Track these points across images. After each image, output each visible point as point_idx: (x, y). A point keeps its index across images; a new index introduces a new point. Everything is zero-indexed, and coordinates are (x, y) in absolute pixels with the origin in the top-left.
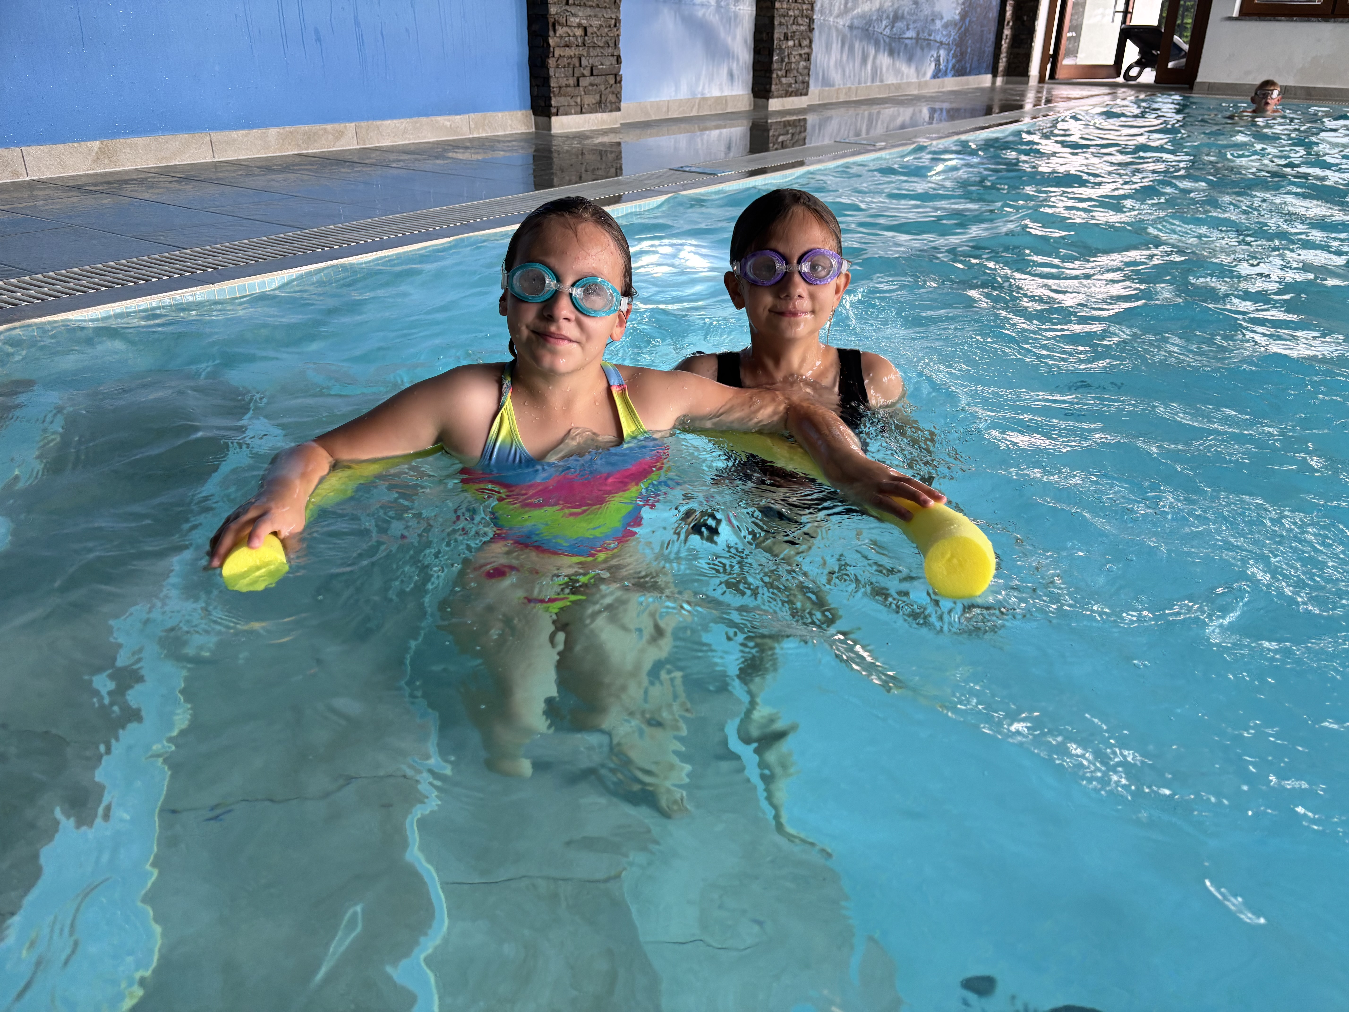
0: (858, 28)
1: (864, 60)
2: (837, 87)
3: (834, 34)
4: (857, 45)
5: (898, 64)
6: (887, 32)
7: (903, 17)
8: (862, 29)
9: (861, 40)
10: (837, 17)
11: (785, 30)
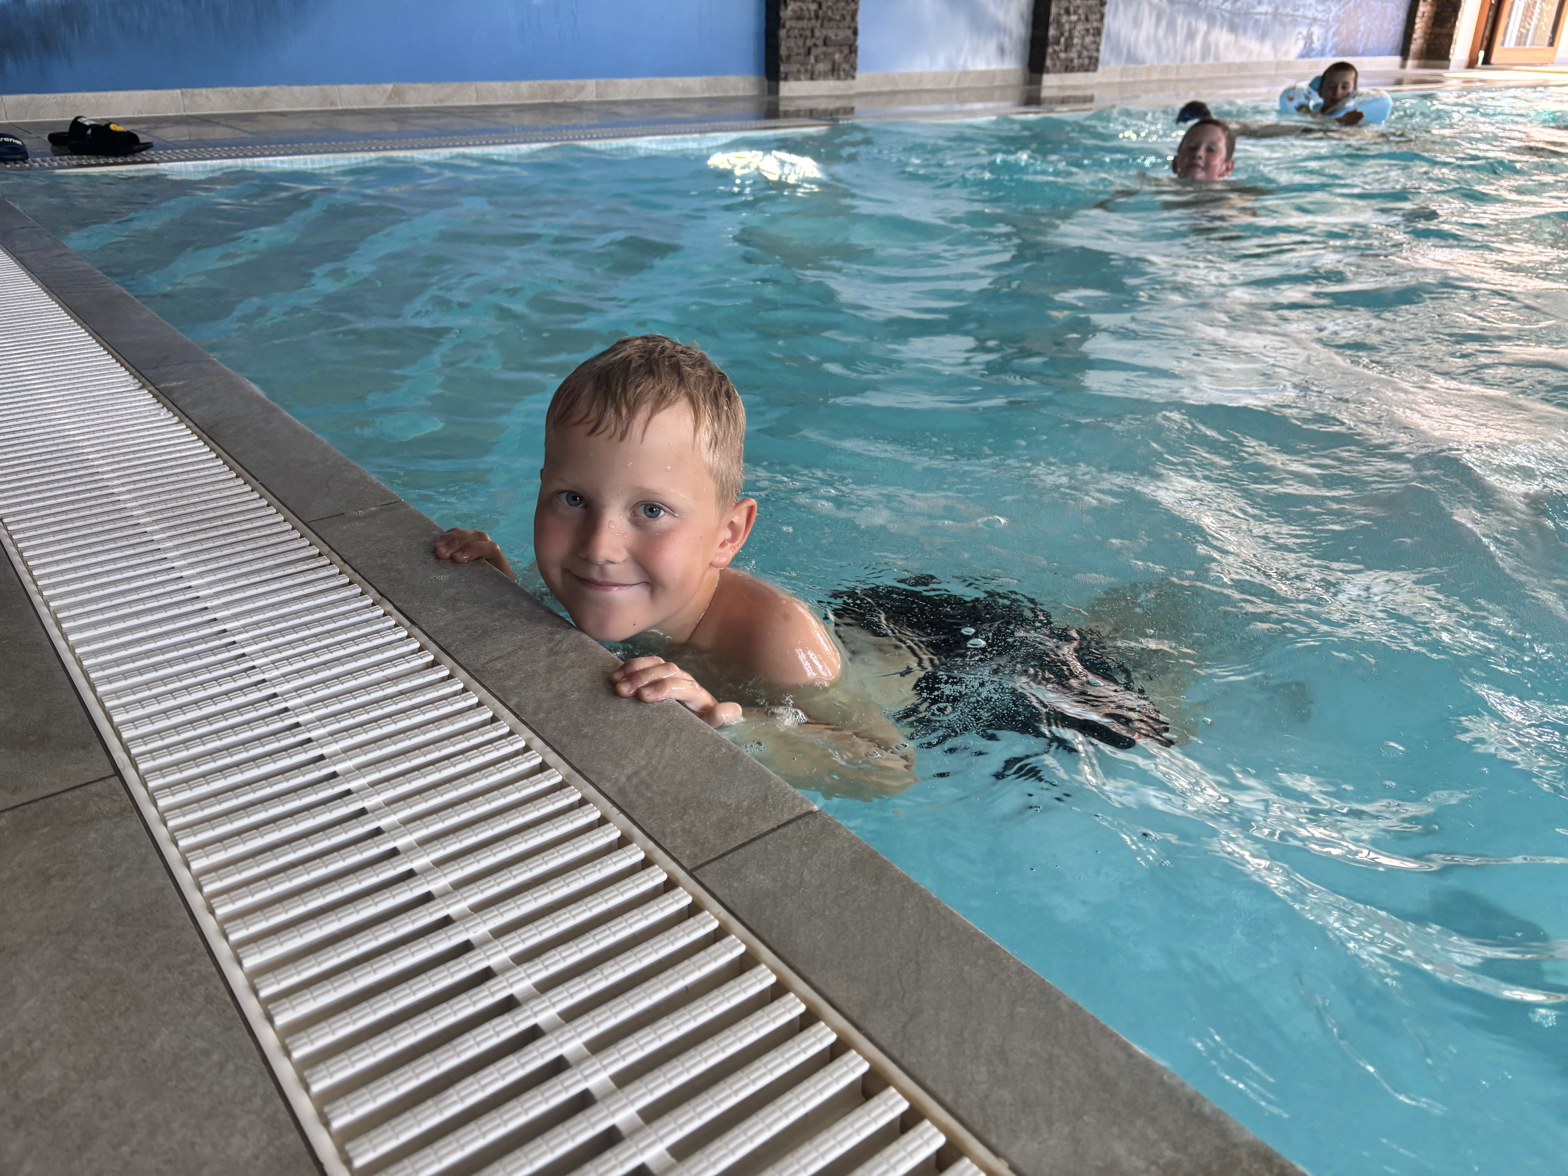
2: (1148, 64)
11: (1067, 4)
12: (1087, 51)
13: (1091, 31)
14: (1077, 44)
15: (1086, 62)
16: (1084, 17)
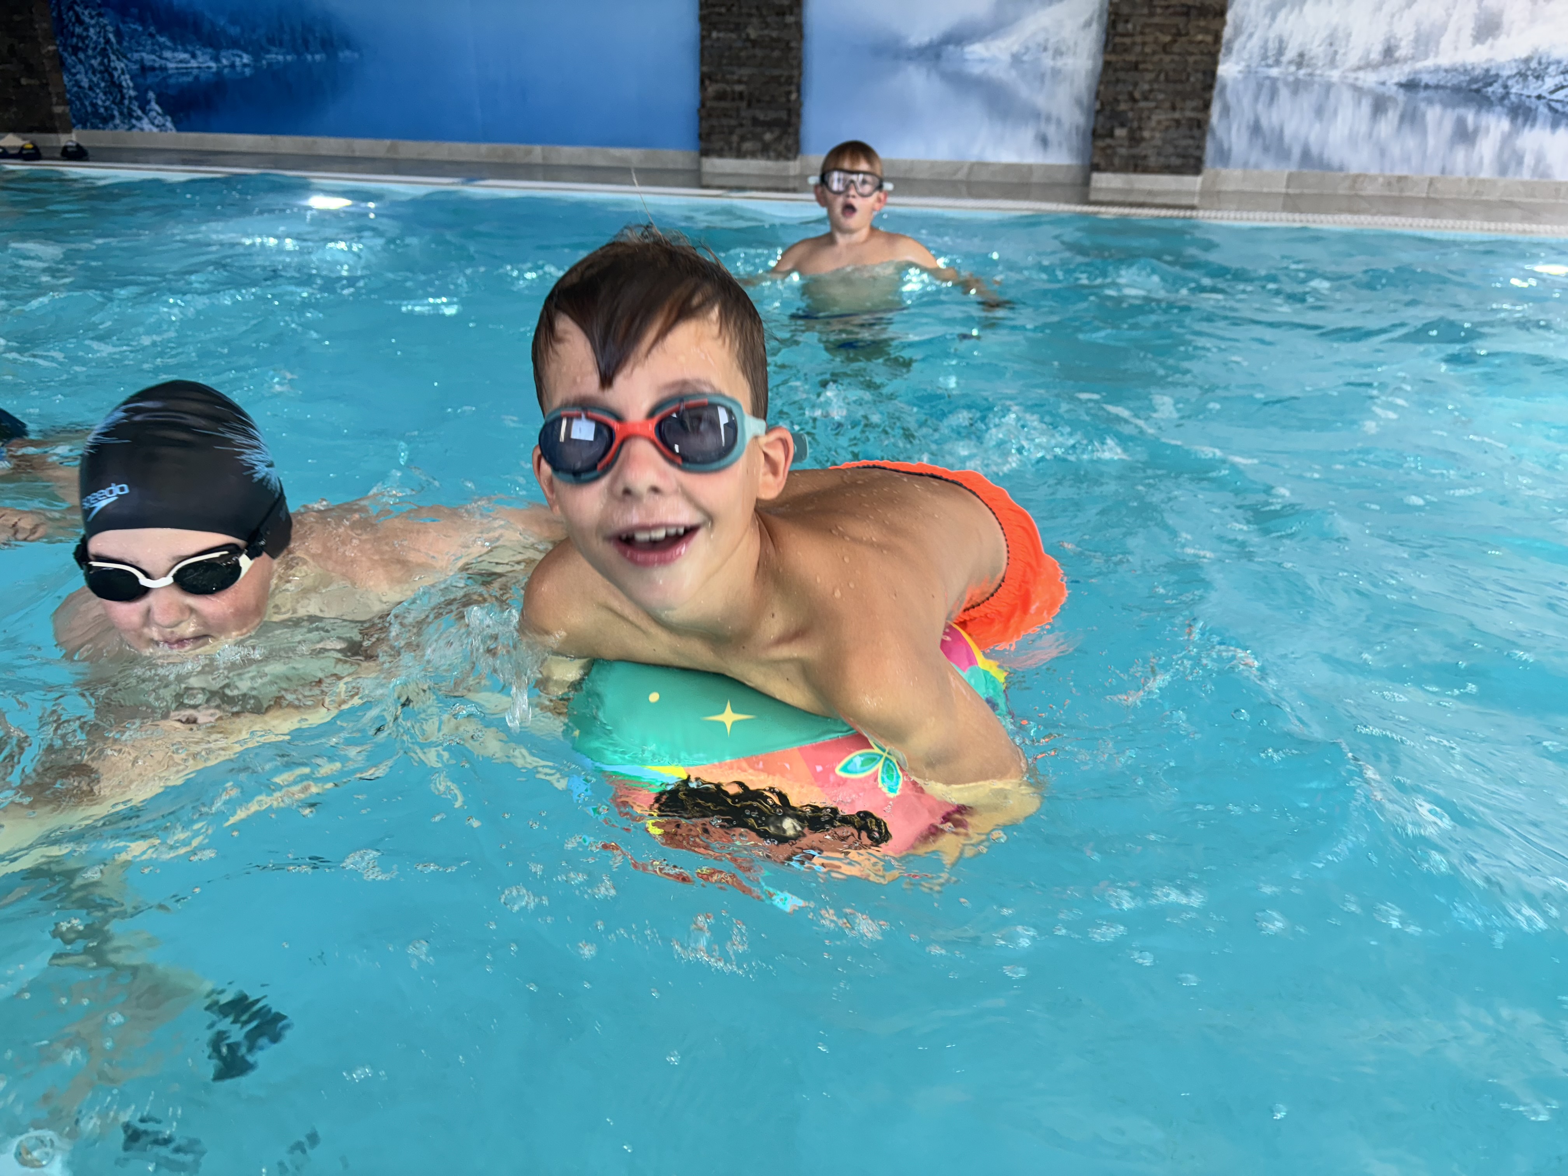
11: (1131, 88)
12: (1176, 147)
13: (1184, 122)
14: (1152, 138)
15: (1175, 161)
16: (1167, 105)
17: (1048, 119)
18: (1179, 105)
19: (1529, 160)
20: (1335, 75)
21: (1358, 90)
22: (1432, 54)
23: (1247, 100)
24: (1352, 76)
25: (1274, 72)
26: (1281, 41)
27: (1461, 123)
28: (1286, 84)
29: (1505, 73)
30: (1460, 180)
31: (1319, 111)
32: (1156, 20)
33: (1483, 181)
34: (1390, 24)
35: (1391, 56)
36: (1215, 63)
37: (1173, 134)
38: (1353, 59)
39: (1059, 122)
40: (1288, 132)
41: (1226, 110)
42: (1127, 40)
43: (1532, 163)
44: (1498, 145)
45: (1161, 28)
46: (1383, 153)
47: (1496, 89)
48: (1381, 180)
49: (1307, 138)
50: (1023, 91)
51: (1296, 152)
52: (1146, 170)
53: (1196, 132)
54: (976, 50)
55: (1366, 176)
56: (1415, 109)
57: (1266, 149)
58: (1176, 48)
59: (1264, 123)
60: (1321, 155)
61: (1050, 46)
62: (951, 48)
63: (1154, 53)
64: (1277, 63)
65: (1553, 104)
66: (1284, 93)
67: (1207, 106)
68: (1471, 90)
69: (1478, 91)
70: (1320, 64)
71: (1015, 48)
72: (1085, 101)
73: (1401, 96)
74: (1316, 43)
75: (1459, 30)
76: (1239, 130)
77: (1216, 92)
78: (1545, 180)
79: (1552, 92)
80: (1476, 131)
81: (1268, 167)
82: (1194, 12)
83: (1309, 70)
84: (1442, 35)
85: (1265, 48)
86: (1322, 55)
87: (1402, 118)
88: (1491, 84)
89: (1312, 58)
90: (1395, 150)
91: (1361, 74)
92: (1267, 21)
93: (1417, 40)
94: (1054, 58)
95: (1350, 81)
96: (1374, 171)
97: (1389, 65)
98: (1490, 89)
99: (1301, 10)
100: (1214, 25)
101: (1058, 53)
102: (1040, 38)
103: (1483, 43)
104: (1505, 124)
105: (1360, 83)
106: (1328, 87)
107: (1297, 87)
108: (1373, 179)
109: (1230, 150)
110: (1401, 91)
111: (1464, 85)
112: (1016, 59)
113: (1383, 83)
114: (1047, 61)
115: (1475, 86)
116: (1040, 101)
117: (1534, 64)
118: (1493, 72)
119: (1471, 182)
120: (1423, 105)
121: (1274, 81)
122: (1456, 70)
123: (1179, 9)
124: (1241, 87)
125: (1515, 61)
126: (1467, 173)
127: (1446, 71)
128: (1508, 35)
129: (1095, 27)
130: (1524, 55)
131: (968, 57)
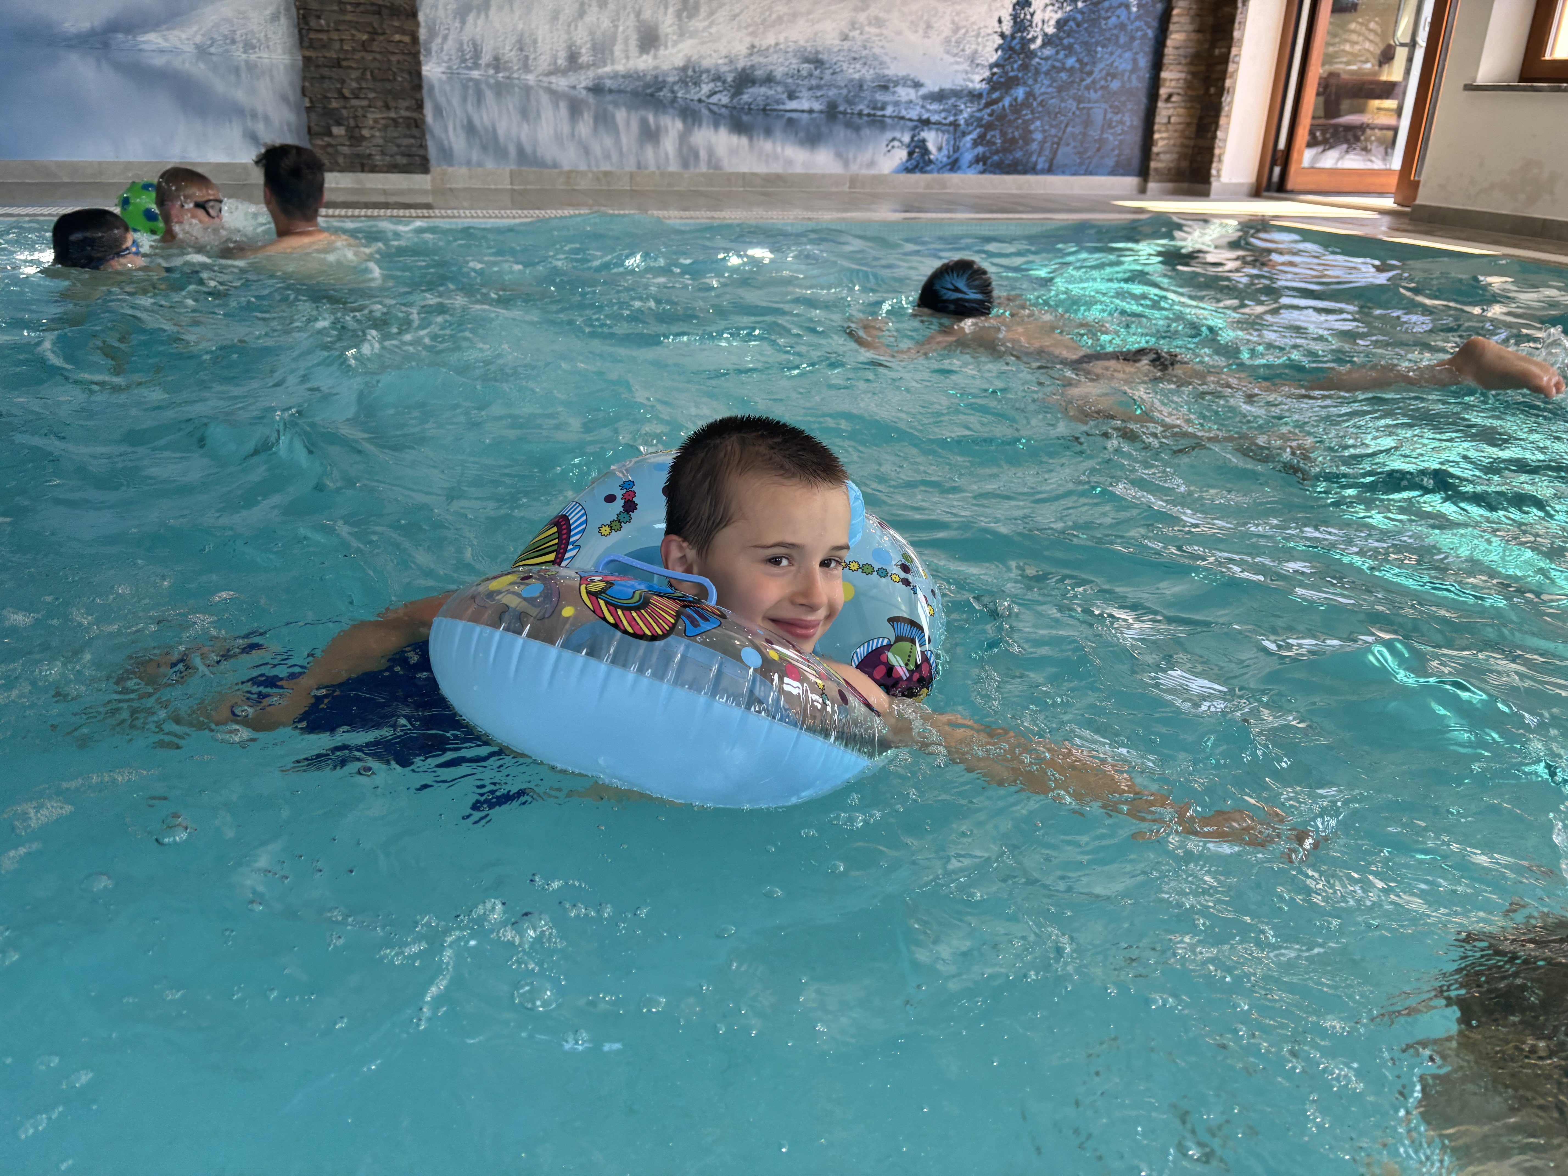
0: (619, 91)
1: (650, 135)
2: (566, 169)
3: (545, 99)
4: (620, 115)
5: (768, 146)
6: (724, 99)
7: (769, 80)
8: (635, 93)
9: (630, 108)
10: (550, 73)
11: (339, 86)
12: (399, 146)
13: (400, 120)
14: (373, 136)
15: (402, 160)
16: (380, 104)
17: (254, 115)
18: (392, 104)
19: (703, 154)
20: (531, 78)
21: (552, 93)
22: (609, 61)
23: (456, 101)
24: (545, 79)
25: (476, 74)
26: (475, 45)
27: (644, 123)
28: (489, 86)
29: (671, 79)
30: (654, 173)
31: (524, 113)
32: (349, 17)
33: (672, 174)
34: (568, 32)
35: (576, 62)
36: (419, 64)
37: (392, 133)
38: (544, 64)
39: (267, 119)
40: (501, 132)
41: (438, 110)
42: (324, 36)
43: (706, 158)
44: (677, 142)
45: (356, 25)
46: (586, 150)
47: (664, 94)
48: (590, 175)
49: (519, 138)
50: (219, 86)
51: (512, 150)
52: (374, 169)
53: (415, 132)
54: (152, 39)
55: (577, 172)
56: (605, 110)
57: (484, 148)
58: (375, 46)
59: (477, 122)
60: (535, 152)
61: (237, 37)
62: (120, 36)
63: (354, 50)
64: (476, 66)
65: (711, 107)
66: (489, 95)
67: (420, 106)
68: (646, 94)
69: (652, 95)
70: (515, 68)
71: (198, 39)
72: (292, 98)
73: (591, 99)
74: (508, 48)
75: (626, 40)
76: (455, 129)
77: (425, 91)
78: (718, 172)
79: (709, 97)
80: (658, 129)
81: (490, 165)
82: (385, 11)
83: (507, 74)
84: (614, 45)
85: (461, 49)
86: (515, 60)
87: (596, 119)
88: (660, 89)
89: (506, 62)
90: (596, 149)
91: (553, 79)
92: (457, 24)
93: (594, 48)
94: (245, 52)
95: (545, 85)
96: (583, 167)
97: (575, 71)
98: (662, 94)
99: (487, 16)
100: (409, 25)
101: (248, 46)
102: (225, 29)
103: (648, 53)
104: (679, 125)
105: (554, 87)
106: (527, 90)
107: (500, 89)
108: (583, 174)
109: (451, 149)
110: (591, 95)
111: (640, 89)
112: (202, 52)
113: (574, 87)
114: (239, 55)
115: (649, 91)
116: (240, 95)
117: (690, 73)
118: (660, 79)
119: (663, 175)
120: (610, 108)
121: (477, 82)
122: (630, 76)
123: (369, 8)
124: (447, 88)
125: (676, 69)
126: (658, 168)
127: (624, 77)
128: (666, 47)
129: (283, 20)
130: (681, 64)
131: (142, 46)
